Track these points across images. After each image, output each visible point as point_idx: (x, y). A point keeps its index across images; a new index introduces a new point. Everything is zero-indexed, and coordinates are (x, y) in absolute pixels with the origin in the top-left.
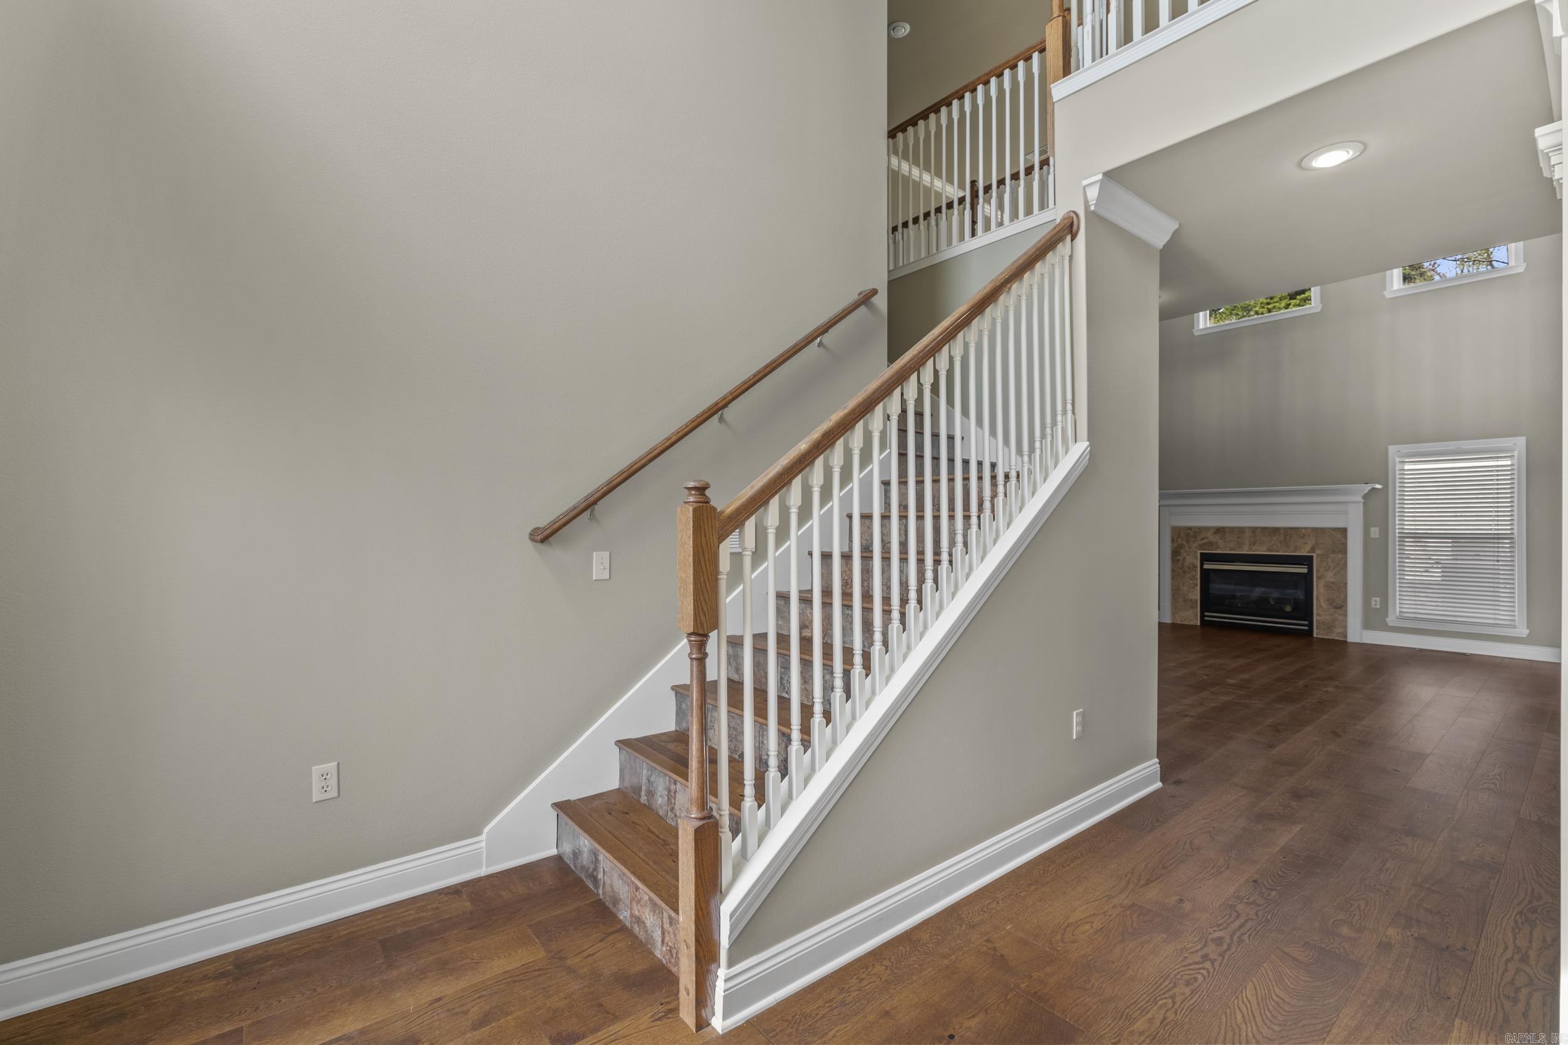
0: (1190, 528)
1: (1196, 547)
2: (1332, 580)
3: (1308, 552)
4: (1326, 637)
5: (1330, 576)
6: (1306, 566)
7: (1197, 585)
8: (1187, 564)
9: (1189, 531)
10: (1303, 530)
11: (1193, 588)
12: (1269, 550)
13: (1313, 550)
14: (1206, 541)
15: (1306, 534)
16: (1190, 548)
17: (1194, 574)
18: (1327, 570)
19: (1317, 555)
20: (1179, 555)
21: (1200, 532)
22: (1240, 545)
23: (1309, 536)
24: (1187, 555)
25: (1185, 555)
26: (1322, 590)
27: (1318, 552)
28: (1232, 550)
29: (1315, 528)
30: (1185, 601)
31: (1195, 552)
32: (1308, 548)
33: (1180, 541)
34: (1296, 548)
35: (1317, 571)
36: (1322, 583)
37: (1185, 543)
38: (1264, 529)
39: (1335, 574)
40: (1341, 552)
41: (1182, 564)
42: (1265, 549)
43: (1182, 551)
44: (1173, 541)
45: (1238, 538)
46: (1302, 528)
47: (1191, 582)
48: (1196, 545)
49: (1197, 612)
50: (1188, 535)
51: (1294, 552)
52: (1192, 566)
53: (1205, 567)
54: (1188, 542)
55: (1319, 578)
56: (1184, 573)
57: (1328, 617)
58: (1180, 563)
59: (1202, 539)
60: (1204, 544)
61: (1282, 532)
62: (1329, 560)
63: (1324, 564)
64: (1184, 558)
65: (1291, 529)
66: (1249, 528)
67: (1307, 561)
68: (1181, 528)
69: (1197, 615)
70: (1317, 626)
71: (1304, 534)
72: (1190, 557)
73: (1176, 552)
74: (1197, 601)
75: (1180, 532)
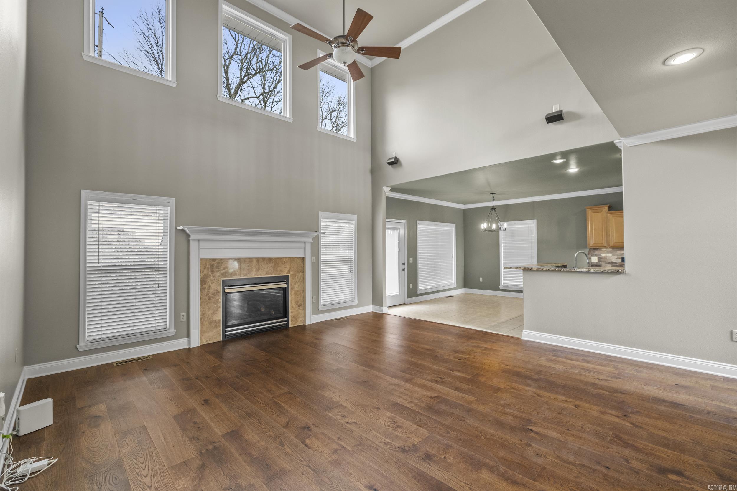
0: (214, 260)
1: (219, 276)
2: (297, 290)
3: (287, 273)
4: (295, 325)
5: (296, 287)
6: (286, 283)
7: (220, 307)
8: (211, 291)
9: (213, 263)
10: (284, 259)
11: (217, 310)
12: (267, 274)
13: (289, 272)
14: (227, 269)
15: (285, 261)
16: (214, 277)
17: (217, 298)
18: (295, 284)
19: (291, 275)
20: (205, 284)
21: (223, 263)
23: (287, 263)
24: (212, 283)
25: (210, 283)
26: (293, 296)
27: (291, 273)
28: (245, 276)
29: (290, 258)
30: (210, 323)
31: (218, 280)
32: (287, 270)
33: (205, 272)
34: (281, 271)
35: (291, 285)
36: (293, 292)
37: (210, 273)
38: (264, 259)
39: (299, 286)
40: (301, 272)
41: (208, 291)
42: (264, 273)
43: (208, 280)
44: (202, 272)
45: (249, 266)
46: (283, 258)
47: (215, 305)
48: (218, 274)
49: (220, 330)
50: (212, 266)
51: (280, 274)
52: (215, 292)
53: (227, 291)
54: (212, 272)
55: (292, 289)
56: (210, 299)
57: (296, 313)
58: (206, 291)
59: (224, 268)
60: (226, 273)
61: (273, 261)
62: (296, 277)
63: (294, 280)
64: (210, 286)
65: (278, 258)
66: (255, 258)
67: (285, 279)
68: (207, 260)
69: (219, 333)
70: (291, 319)
71: (285, 262)
72: (214, 284)
73: (203, 282)
74: (220, 320)
75: (206, 263)
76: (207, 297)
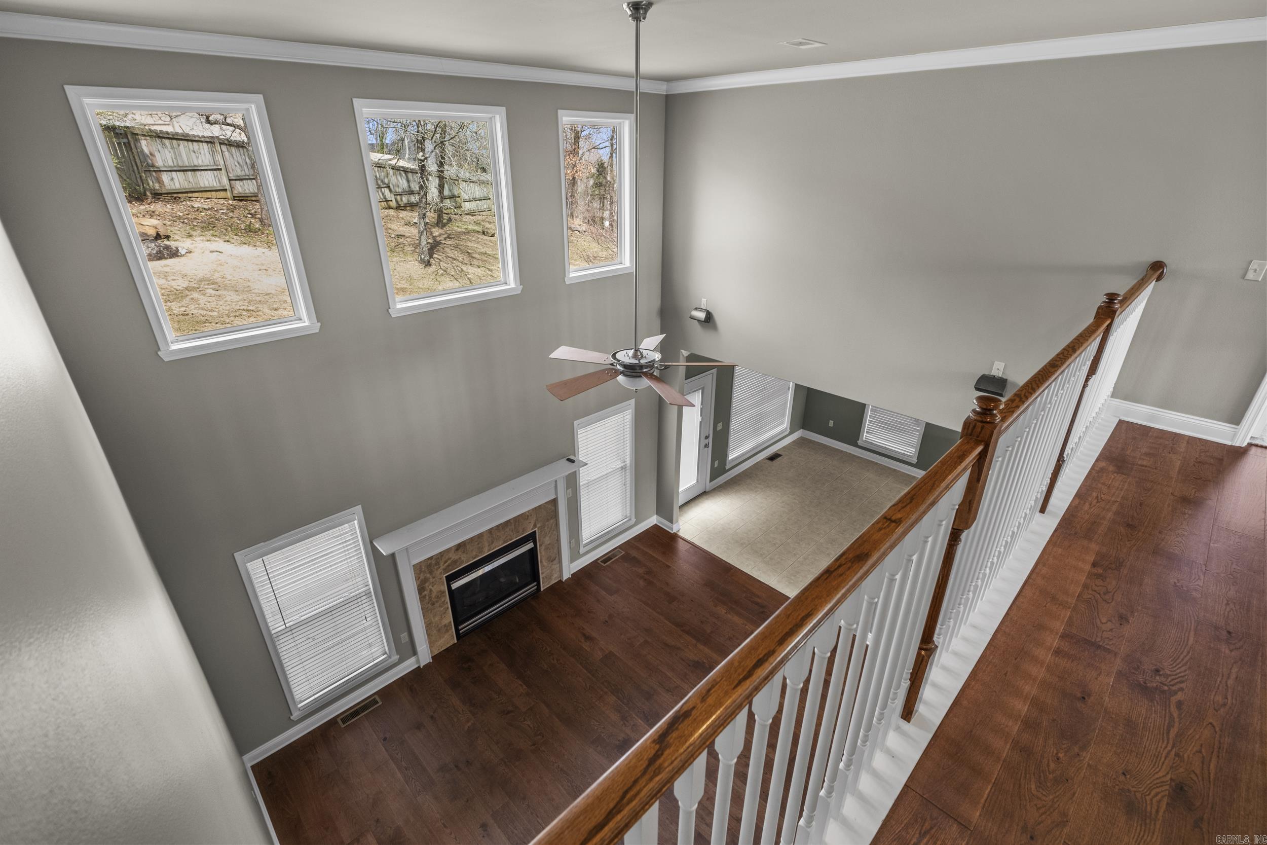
0: (431, 559)
1: (441, 573)
3: (532, 529)
4: (548, 586)
5: (547, 541)
6: (532, 542)
7: (448, 608)
9: (429, 561)
11: (445, 613)
12: (504, 542)
13: (535, 526)
14: (449, 562)
15: (528, 516)
16: (434, 578)
17: (442, 600)
18: (545, 537)
19: (538, 528)
20: (424, 591)
21: (442, 557)
22: (481, 550)
23: (531, 516)
24: (433, 586)
25: (431, 587)
26: (543, 553)
27: (538, 525)
28: (475, 558)
29: (534, 509)
30: (439, 630)
31: (440, 578)
32: (532, 525)
33: (422, 577)
34: (524, 530)
35: (540, 541)
36: (543, 549)
37: (428, 575)
38: (498, 527)
39: (552, 536)
40: (552, 518)
42: (501, 542)
43: (427, 584)
44: (417, 578)
45: (478, 544)
46: (526, 512)
47: (442, 609)
48: (440, 571)
49: (452, 632)
50: (430, 567)
51: (523, 534)
52: (439, 594)
53: (453, 587)
54: (431, 572)
55: (541, 545)
56: (433, 604)
57: (548, 570)
58: (427, 597)
59: (446, 562)
60: (448, 566)
61: (512, 522)
62: (546, 528)
63: (543, 533)
64: (431, 590)
65: (518, 516)
66: (486, 532)
67: (532, 537)
68: (421, 563)
69: (453, 636)
70: (543, 581)
72: (435, 586)
73: (421, 589)
74: (450, 622)
75: (421, 567)
76: (429, 605)
